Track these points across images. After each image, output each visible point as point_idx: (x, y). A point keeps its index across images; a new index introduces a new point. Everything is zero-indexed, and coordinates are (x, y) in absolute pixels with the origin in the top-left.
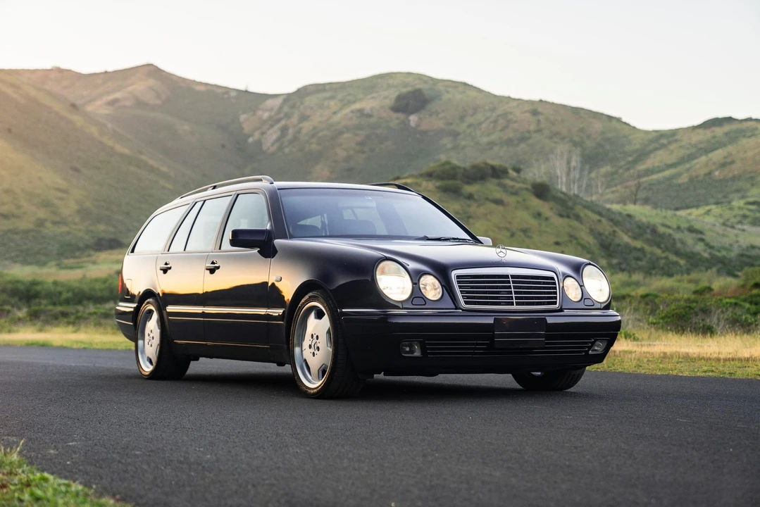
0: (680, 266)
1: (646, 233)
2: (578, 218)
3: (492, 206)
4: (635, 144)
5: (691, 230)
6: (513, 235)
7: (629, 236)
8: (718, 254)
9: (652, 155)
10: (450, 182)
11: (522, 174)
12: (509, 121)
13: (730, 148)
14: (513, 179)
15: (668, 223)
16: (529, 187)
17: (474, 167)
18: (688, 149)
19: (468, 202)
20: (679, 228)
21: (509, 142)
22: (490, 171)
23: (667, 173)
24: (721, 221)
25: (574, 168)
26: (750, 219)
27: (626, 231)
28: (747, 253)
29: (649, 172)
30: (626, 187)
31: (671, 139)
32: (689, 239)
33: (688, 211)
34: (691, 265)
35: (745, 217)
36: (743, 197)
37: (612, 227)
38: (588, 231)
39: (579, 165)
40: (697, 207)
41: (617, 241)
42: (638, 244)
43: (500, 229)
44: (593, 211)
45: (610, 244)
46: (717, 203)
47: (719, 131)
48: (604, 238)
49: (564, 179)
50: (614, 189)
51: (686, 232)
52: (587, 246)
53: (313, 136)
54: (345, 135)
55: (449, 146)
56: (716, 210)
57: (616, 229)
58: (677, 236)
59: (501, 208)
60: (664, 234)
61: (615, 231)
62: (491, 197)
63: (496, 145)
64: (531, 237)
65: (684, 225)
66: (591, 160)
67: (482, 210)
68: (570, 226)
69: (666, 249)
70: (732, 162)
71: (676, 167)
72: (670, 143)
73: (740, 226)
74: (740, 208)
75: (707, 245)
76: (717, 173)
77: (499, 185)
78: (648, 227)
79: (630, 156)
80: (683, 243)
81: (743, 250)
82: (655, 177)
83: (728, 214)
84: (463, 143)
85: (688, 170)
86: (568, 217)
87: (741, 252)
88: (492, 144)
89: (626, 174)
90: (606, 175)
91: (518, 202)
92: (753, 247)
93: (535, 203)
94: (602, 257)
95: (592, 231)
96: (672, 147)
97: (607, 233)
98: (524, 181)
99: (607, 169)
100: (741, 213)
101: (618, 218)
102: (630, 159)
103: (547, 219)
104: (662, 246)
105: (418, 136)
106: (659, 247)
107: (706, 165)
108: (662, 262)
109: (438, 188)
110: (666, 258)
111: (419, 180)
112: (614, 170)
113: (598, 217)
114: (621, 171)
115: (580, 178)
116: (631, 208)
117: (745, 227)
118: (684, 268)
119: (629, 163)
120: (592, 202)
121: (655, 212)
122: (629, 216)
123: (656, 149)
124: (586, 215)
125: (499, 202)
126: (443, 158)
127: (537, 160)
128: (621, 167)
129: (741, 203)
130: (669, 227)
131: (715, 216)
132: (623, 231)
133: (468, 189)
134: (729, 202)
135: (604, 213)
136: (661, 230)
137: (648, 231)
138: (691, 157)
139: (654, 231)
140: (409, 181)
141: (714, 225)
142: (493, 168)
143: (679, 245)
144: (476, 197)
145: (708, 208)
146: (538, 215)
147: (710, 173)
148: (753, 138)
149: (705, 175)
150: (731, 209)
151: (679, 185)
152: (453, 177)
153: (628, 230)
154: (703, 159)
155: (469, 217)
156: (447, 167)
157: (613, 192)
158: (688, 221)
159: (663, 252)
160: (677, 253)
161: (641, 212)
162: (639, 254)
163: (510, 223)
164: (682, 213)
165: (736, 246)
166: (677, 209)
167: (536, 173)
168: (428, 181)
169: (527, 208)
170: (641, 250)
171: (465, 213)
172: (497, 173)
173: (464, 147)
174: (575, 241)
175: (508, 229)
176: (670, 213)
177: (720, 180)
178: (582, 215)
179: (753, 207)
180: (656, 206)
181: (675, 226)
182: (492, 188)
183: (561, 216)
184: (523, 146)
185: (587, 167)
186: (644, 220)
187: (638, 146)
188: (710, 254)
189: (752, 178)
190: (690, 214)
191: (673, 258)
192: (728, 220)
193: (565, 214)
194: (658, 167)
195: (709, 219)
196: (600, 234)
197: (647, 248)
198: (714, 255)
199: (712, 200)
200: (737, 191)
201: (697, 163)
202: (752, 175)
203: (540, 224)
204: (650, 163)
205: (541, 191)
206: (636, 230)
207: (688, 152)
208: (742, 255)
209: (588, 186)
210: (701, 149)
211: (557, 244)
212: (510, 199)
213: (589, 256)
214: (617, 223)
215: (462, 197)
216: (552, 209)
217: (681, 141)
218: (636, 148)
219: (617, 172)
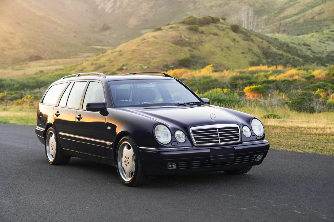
0: (300, 62)
1: (284, 47)
2: (252, 41)
3: (212, 36)
5: (305, 45)
6: (222, 50)
7: (276, 49)
8: (317, 56)
9: (286, 10)
10: (193, 26)
11: (227, 21)
13: (323, 6)
14: (222, 24)
15: (294, 42)
16: (230, 27)
17: (204, 18)
18: (303, 6)
19: (201, 34)
20: (299, 44)
21: (220, 5)
22: (211, 20)
23: (293, 18)
24: (319, 40)
25: (251, 17)
26: (331, 39)
27: (275, 46)
28: (331, 55)
29: (285, 18)
30: (275, 25)
32: (304, 49)
33: (303, 36)
34: (305, 61)
35: (329, 38)
36: (329, 29)
37: (268, 44)
38: (257, 46)
39: (253, 16)
40: (308, 33)
41: (270, 51)
42: (280, 52)
43: (216, 47)
44: (259, 37)
45: (267, 53)
46: (316, 32)
48: (264, 49)
49: (246, 22)
50: (269, 26)
51: (302, 46)
52: (257, 53)
53: (129, 5)
54: (144, 4)
55: (192, 8)
56: (316, 35)
57: (270, 45)
58: (298, 47)
59: (216, 37)
60: (292, 47)
61: (269, 47)
62: (212, 32)
63: (214, 7)
64: (231, 50)
65: (301, 43)
66: (258, 13)
67: (208, 38)
68: (249, 45)
69: (293, 54)
70: (323, 12)
71: (297, 15)
72: (295, 4)
73: (327, 42)
74: (327, 34)
75: (312, 51)
76: (316, 18)
77: (216, 26)
78: (285, 44)
79: (276, 10)
80: (301, 51)
82: (288, 20)
83: (322, 36)
84: (199, 7)
85: (303, 16)
86: (248, 40)
87: (327, 54)
88: (212, 7)
89: (274, 19)
90: (265, 20)
91: (224, 34)
93: (233, 34)
94: (264, 59)
95: (259, 46)
96: (295, 6)
97: (266, 47)
98: (227, 24)
99: (265, 17)
100: (328, 36)
101: (271, 40)
102: (276, 12)
103: (238, 42)
104: (291, 53)
105: (177, 4)
106: (290, 53)
107: (312, 14)
108: (292, 60)
109: (187, 28)
110: (293, 58)
111: (178, 25)
112: (268, 17)
113: (262, 40)
114: (272, 18)
115: (253, 22)
116: (277, 35)
117: (330, 42)
118: (301, 62)
119: (276, 14)
120: (259, 33)
121: (288, 37)
122: (276, 39)
123: (288, 7)
124: (256, 39)
125: (216, 34)
126: (189, 14)
127: (233, 14)
128: (272, 16)
129: (328, 31)
130: (294, 44)
131: (316, 38)
132: (273, 46)
133: (201, 29)
134: (322, 31)
135: (264, 38)
136: (291, 45)
137: (285, 46)
138: (304, 10)
139: (288, 46)
140: (174, 26)
141: (315, 42)
142: (212, 18)
143: (299, 52)
144: (205, 32)
145: (312, 34)
146: (234, 40)
147: (313, 18)
149: (311, 18)
150: (323, 34)
151: (299, 24)
152: (194, 23)
153: (276, 46)
154: (310, 11)
155: (202, 42)
156: (191, 19)
157: (268, 28)
158: (303, 41)
159: (292, 55)
160: (298, 56)
161: (282, 37)
162: (281, 57)
163: (221, 44)
164: (300, 37)
165: (325, 51)
166: (298, 35)
167: (232, 20)
168: (182, 25)
169: (229, 37)
170: (282, 55)
171: (200, 40)
172: (214, 21)
173: (199, 9)
174: (251, 52)
175: (220, 47)
176: (295, 37)
177: (318, 21)
178: (254, 39)
180: (288, 34)
181: (297, 43)
182: (212, 28)
183: (245, 40)
184: (226, 7)
185: (256, 16)
186: (283, 41)
188: (313, 56)
190: (304, 37)
191: (296, 58)
192: (322, 39)
193: (246, 39)
194: (289, 15)
195: (313, 39)
196: (263, 48)
197: (285, 54)
198: (315, 56)
199: (314, 30)
200: (326, 26)
201: (307, 13)
203: (235, 44)
204: (286, 13)
205: (235, 29)
206: (279, 46)
207: (303, 8)
208: (328, 56)
209: (257, 25)
210: (309, 6)
211: (243, 53)
212: (221, 33)
213: (258, 58)
214: (270, 42)
215: (198, 33)
216: (240, 37)
217: (300, 3)
218: (279, 7)
219: (270, 18)
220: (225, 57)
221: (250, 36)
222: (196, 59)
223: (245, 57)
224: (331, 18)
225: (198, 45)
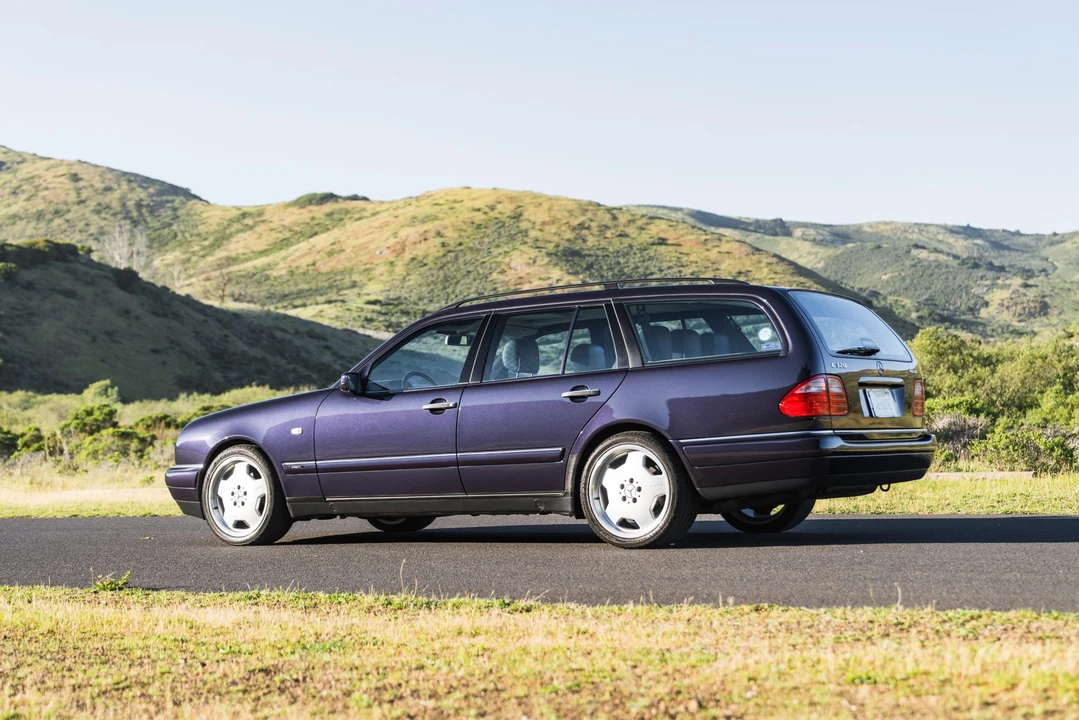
1: (262, 338)
2: (177, 316)
3: (61, 299)
4: (211, 225)
5: (312, 336)
6: (94, 340)
7: (245, 343)
9: (234, 239)
10: (1, 265)
12: (37, 188)
13: (336, 233)
14: (84, 265)
15: (283, 326)
16: (108, 275)
18: (281, 232)
19: (26, 292)
20: (297, 333)
22: (53, 252)
23: (258, 262)
27: (240, 336)
29: (231, 261)
30: (208, 279)
31: (258, 219)
32: (312, 345)
33: (297, 311)
36: (360, 295)
37: (220, 329)
38: (193, 334)
40: (305, 306)
41: (231, 349)
42: (257, 352)
43: (75, 331)
45: (224, 353)
47: (319, 211)
48: (214, 344)
51: (307, 338)
52: (195, 354)
56: (330, 311)
57: (227, 332)
58: (297, 342)
59: (74, 302)
60: (284, 340)
61: (226, 336)
62: (58, 287)
64: (119, 343)
65: (304, 330)
67: (48, 305)
68: (169, 328)
69: (292, 359)
70: (340, 251)
71: (268, 256)
72: (256, 224)
73: (362, 332)
74: (360, 309)
75: (335, 354)
76: (323, 264)
77: (67, 270)
78: (262, 331)
79: (206, 239)
80: (308, 352)
85: (284, 259)
86: (165, 315)
89: (203, 263)
91: (96, 294)
93: (120, 296)
95: (197, 333)
96: (258, 229)
97: (217, 338)
98: (99, 267)
102: (206, 243)
103: (137, 318)
104: (287, 355)
106: (282, 356)
110: (294, 370)
112: (184, 257)
113: (203, 318)
114: (194, 259)
117: (370, 333)
119: (204, 248)
123: (238, 231)
124: (188, 314)
125: (70, 294)
128: (194, 253)
129: (360, 302)
130: (283, 330)
131: (331, 319)
132: (236, 336)
133: (28, 275)
134: (344, 301)
135: (206, 311)
136: (279, 334)
137: (264, 335)
138: (285, 243)
139: (273, 337)
142: (58, 247)
143: (303, 354)
144: (37, 286)
145: (319, 307)
146: (126, 313)
147: (314, 264)
148: (364, 221)
149: (308, 266)
150: (348, 310)
151: (276, 278)
154: (304, 245)
155: (31, 315)
157: (189, 285)
158: (305, 324)
162: (263, 364)
163: (89, 323)
164: (292, 313)
169: (110, 304)
170: (263, 360)
171: (25, 308)
172: (63, 254)
174: (178, 348)
175: (87, 333)
177: (327, 273)
178: (182, 313)
179: (377, 307)
182: (57, 273)
183: (155, 314)
187: (214, 227)
188: (341, 366)
189: (367, 270)
193: (160, 312)
194: (244, 253)
196: (209, 340)
197: (269, 358)
199: (320, 299)
201: (296, 250)
202: (368, 266)
203: (129, 325)
204: (238, 245)
205: (127, 280)
206: (250, 334)
207: (281, 236)
210: (297, 233)
211: (155, 351)
212: (85, 290)
213: (198, 368)
214: (226, 325)
215: (18, 287)
216: (142, 304)
217: (271, 222)
218: (212, 229)
219: (189, 260)
220: (103, 361)
221: (169, 305)
222: (17, 366)
223: (164, 363)
224: (363, 268)
225: (19, 325)
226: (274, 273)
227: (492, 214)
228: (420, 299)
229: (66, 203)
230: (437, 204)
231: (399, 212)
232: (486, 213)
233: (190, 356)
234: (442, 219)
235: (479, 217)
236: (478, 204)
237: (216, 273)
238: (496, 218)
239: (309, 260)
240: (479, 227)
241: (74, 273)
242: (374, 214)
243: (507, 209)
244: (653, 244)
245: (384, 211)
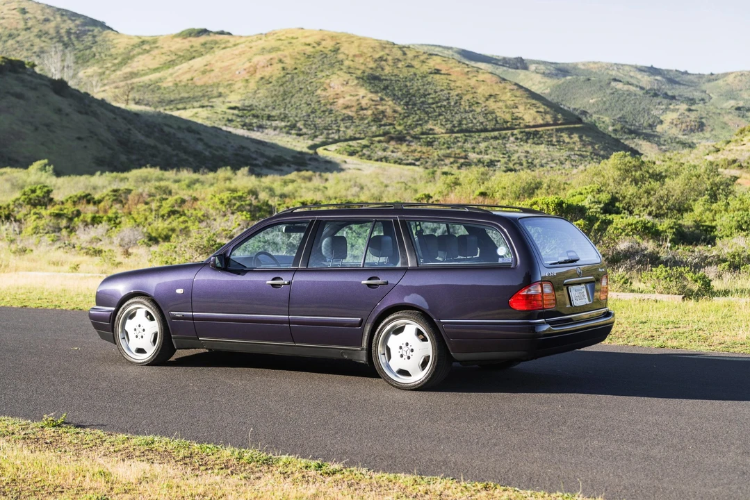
0: (190, 163)
1: (155, 131)
2: (95, 114)
3: (14, 99)
4: (120, 49)
5: (190, 130)
6: (36, 129)
7: (143, 135)
8: (217, 153)
9: (136, 60)
13: (208, 58)
14: (30, 75)
15: (168, 123)
16: (47, 83)
18: (169, 55)
20: (179, 128)
22: (8, 66)
23: (152, 77)
24: (208, 123)
25: (68, 67)
27: (139, 130)
28: (240, 153)
29: (133, 75)
30: (116, 88)
31: (153, 46)
32: (190, 137)
36: (224, 102)
37: (125, 124)
38: (105, 127)
41: (133, 138)
42: (151, 142)
43: (23, 122)
44: (107, 109)
45: (127, 141)
46: (202, 107)
47: (196, 42)
48: (121, 135)
51: (186, 132)
52: (107, 142)
56: (203, 113)
57: (130, 127)
58: (180, 135)
59: (22, 102)
60: (170, 133)
61: (129, 129)
62: (11, 91)
64: (54, 132)
67: (4, 103)
68: (89, 123)
69: (176, 148)
70: (211, 70)
71: (160, 72)
72: (151, 49)
74: (224, 112)
75: (206, 144)
76: (199, 80)
77: (18, 79)
78: (155, 126)
79: (116, 58)
80: (187, 142)
81: (236, 150)
82: (141, 79)
83: (214, 117)
85: (171, 74)
86: (86, 113)
87: (235, 152)
89: (114, 76)
90: (97, 75)
91: (38, 97)
92: (243, 148)
93: (55, 98)
94: (122, 153)
95: (109, 127)
96: (153, 53)
97: (123, 131)
98: (40, 77)
100: (225, 117)
101: (129, 117)
102: (116, 61)
103: (67, 115)
104: (172, 144)
106: (170, 146)
107: (189, 70)
108: (175, 159)
110: (177, 155)
112: (100, 71)
113: (114, 116)
114: (107, 72)
118: (194, 165)
119: (114, 65)
123: (139, 54)
124: (102, 113)
125: (19, 96)
128: (107, 68)
129: (224, 107)
130: (171, 127)
132: (136, 129)
134: (213, 107)
135: (116, 111)
136: (166, 129)
138: (172, 63)
139: (162, 131)
142: (11, 62)
143: (184, 144)
145: (195, 110)
146: (59, 111)
147: (192, 79)
148: (228, 49)
149: (188, 80)
150: (215, 113)
151: (165, 88)
154: (185, 66)
157: (104, 91)
160: (185, 151)
162: (155, 151)
163: (33, 117)
165: (229, 146)
169: (48, 104)
170: (154, 147)
172: (14, 68)
174: (96, 137)
175: (32, 124)
177: (201, 86)
178: (98, 112)
179: (236, 112)
181: (175, 126)
182: (10, 82)
183: (80, 112)
187: (122, 50)
188: (210, 152)
189: (230, 85)
191: (183, 156)
193: (83, 111)
194: (143, 70)
196: (117, 132)
197: (159, 145)
198: (214, 154)
199: (197, 104)
200: (218, 96)
201: (180, 69)
202: (230, 82)
203: (61, 120)
204: (139, 63)
206: (146, 129)
207: (169, 58)
208: (236, 155)
210: (180, 56)
211: (79, 139)
212: (30, 94)
213: (110, 152)
214: (130, 122)
216: (70, 105)
217: (162, 48)
218: (120, 51)
219: (104, 73)
220: (42, 144)
221: (89, 106)
223: (85, 147)
224: (226, 83)
226: (164, 85)
227: (318, 48)
228: (267, 107)
229: (17, 29)
230: (280, 40)
231: (253, 44)
232: (314, 47)
233: (104, 143)
234: (283, 50)
235: (309, 50)
236: (308, 41)
237: (122, 84)
238: (321, 51)
239: (188, 76)
240: (309, 57)
241: (23, 81)
242: (235, 45)
243: (329, 45)
244: (431, 73)
245: (242, 43)
